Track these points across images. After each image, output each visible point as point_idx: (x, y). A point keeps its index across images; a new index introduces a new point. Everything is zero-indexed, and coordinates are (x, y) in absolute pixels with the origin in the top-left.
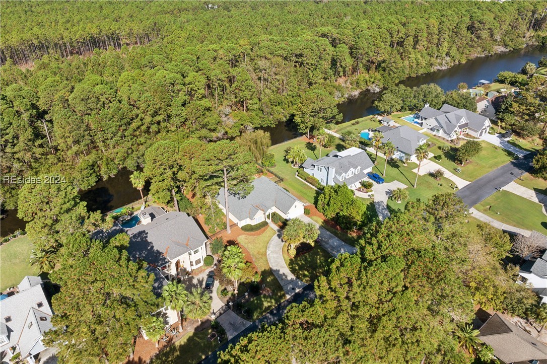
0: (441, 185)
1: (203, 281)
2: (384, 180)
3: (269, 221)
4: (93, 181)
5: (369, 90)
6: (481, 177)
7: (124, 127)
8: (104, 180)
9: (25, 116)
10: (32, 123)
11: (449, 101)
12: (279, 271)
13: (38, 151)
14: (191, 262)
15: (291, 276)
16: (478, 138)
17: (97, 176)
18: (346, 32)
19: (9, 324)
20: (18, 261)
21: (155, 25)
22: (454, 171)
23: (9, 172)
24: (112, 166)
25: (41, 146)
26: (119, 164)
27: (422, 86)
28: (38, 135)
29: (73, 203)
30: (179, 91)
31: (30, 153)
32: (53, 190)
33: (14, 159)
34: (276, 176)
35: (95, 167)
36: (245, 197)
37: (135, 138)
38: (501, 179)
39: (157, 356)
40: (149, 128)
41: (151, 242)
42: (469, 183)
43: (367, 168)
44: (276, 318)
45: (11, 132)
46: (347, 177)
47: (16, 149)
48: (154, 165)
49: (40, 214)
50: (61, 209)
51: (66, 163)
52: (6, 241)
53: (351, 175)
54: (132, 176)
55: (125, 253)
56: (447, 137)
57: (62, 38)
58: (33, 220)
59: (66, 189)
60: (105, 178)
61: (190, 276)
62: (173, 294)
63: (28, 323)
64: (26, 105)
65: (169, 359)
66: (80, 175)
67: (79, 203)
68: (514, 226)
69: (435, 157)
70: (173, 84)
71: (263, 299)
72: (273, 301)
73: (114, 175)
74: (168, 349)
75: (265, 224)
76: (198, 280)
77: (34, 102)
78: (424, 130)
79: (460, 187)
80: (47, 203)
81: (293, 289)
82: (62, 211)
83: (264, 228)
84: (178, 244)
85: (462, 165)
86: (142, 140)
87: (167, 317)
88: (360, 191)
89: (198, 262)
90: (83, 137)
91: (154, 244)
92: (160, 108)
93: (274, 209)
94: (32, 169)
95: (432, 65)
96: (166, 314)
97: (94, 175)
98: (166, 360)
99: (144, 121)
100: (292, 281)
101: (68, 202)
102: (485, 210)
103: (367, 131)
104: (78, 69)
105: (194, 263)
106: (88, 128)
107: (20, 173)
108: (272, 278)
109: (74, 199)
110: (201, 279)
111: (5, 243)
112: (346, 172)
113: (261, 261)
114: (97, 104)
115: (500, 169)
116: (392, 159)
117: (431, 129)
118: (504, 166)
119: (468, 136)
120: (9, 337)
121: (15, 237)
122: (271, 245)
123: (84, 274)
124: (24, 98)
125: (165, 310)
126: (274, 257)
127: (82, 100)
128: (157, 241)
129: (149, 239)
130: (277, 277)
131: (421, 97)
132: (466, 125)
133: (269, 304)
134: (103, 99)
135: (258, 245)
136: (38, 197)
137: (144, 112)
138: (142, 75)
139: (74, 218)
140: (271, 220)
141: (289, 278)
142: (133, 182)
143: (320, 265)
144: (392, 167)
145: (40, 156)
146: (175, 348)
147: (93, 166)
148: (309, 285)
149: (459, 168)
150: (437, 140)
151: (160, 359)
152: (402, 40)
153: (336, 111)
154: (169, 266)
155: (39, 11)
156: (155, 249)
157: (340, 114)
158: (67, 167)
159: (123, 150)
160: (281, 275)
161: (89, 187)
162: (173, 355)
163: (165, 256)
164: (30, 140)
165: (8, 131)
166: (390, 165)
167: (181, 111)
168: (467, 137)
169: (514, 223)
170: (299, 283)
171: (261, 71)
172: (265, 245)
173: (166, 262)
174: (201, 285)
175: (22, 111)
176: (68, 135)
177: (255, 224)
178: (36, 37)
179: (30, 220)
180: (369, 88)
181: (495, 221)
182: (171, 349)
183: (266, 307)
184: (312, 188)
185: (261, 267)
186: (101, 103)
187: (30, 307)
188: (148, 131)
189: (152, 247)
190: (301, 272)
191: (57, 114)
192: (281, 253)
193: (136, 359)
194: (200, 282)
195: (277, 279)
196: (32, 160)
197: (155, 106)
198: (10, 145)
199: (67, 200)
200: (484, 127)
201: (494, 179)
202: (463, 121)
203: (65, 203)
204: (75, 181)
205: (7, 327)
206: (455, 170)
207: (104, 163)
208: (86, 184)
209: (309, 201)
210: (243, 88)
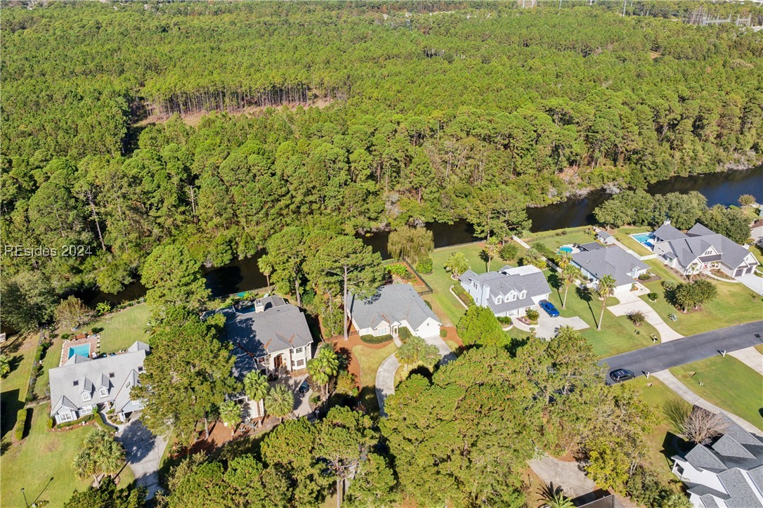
0: (638, 333)
1: (299, 383)
2: (558, 313)
3: (395, 336)
4: (227, 258)
5: (606, 190)
6: (704, 333)
7: (270, 204)
8: (239, 259)
9: (175, 180)
10: (181, 187)
11: (704, 220)
12: (383, 391)
13: (180, 218)
14: (292, 362)
16: (733, 279)
17: (233, 254)
18: (582, 109)
19: (112, 379)
20: (135, 326)
21: (349, 77)
22: (666, 316)
23: (149, 236)
24: (251, 245)
25: (183, 213)
26: (259, 244)
27: (669, 195)
28: (183, 200)
29: (192, 277)
30: (340, 169)
31: (172, 219)
32: (176, 262)
33: (156, 223)
34: (427, 285)
35: (233, 244)
36: (372, 303)
37: (281, 218)
38: (735, 341)
39: (230, 443)
40: (299, 207)
41: (255, 331)
42: (681, 337)
43: (541, 294)
45: (157, 195)
46: (506, 301)
47: (159, 213)
48: (278, 252)
49: (160, 283)
50: (180, 281)
51: (205, 235)
52: (130, 305)
53: (511, 300)
54: (260, 260)
55: (213, 331)
56: (681, 271)
57: (241, 87)
58: (153, 288)
59: (188, 262)
60: (241, 257)
61: (289, 375)
62: (254, 382)
63: (127, 382)
64: (178, 168)
65: (240, 449)
66: (215, 250)
67: (199, 279)
68: (716, 405)
69: (649, 295)
70: (334, 161)
73: (251, 255)
74: (242, 439)
75: (389, 338)
76: (295, 382)
77: (188, 164)
78: (654, 256)
79: (664, 339)
80: (169, 274)
82: (181, 284)
83: (386, 342)
84: (281, 338)
85: (685, 312)
86: (288, 220)
87: (249, 408)
88: (522, 321)
89: (300, 363)
90: (225, 209)
91: (257, 334)
92: (314, 187)
93: (405, 324)
94: (171, 236)
95: (719, 161)
96: (249, 404)
97: (230, 252)
98: (236, 449)
99: (293, 200)
101: (188, 275)
102: (685, 377)
103: (570, 246)
104: (241, 130)
105: (296, 363)
106: (232, 202)
107: (159, 239)
108: (372, 396)
109: (194, 273)
110: (298, 382)
111: (128, 308)
112: (505, 294)
113: (369, 377)
114: (247, 175)
115: (743, 326)
116: (586, 289)
117: (664, 256)
118: (753, 324)
119: (719, 274)
120: (109, 390)
121: (139, 303)
122: (387, 363)
123: (173, 341)
124: (178, 160)
125: (249, 400)
126: (384, 376)
127: (232, 169)
128: (261, 331)
129: (253, 328)
130: (378, 397)
131: (665, 209)
132: (718, 257)
134: (254, 171)
135: (372, 359)
136: (161, 266)
137: (295, 190)
138: (307, 145)
139: (182, 292)
140: (397, 335)
142: (260, 267)
144: (581, 298)
145: (181, 224)
146: (249, 439)
147: (230, 241)
149: (678, 315)
150: (666, 272)
151: (232, 446)
152: (676, 122)
153: (524, 215)
154: (267, 359)
155: (226, 49)
156: (257, 338)
157: (528, 220)
158: (205, 240)
159: (264, 229)
160: (383, 395)
161: (222, 265)
162: (245, 446)
163: (264, 348)
164: (174, 206)
165: (154, 194)
166: (580, 295)
167: (337, 193)
168: (715, 275)
169: (718, 401)
171: (447, 153)
172: (380, 361)
173: (264, 354)
174: (296, 387)
175: (173, 174)
176: (211, 205)
177: (378, 336)
178: (213, 84)
179: (150, 287)
180: (605, 187)
181: (690, 392)
182: (244, 440)
184: (463, 307)
185: (364, 382)
186: (251, 175)
187: (132, 368)
188: (297, 211)
189: (255, 336)
191: (205, 181)
192: (394, 374)
193: (210, 440)
194: (296, 384)
195: (377, 400)
196: (172, 227)
197: (308, 185)
198: (154, 208)
199: (187, 274)
200: (743, 264)
201: (724, 338)
202: (712, 251)
203: (184, 276)
204: (209, 256)
205: (110, 382)
206: (670, 316)
207: (243, 241)
208: (219, 260)
209: (453, 322)
210: (418, 173)
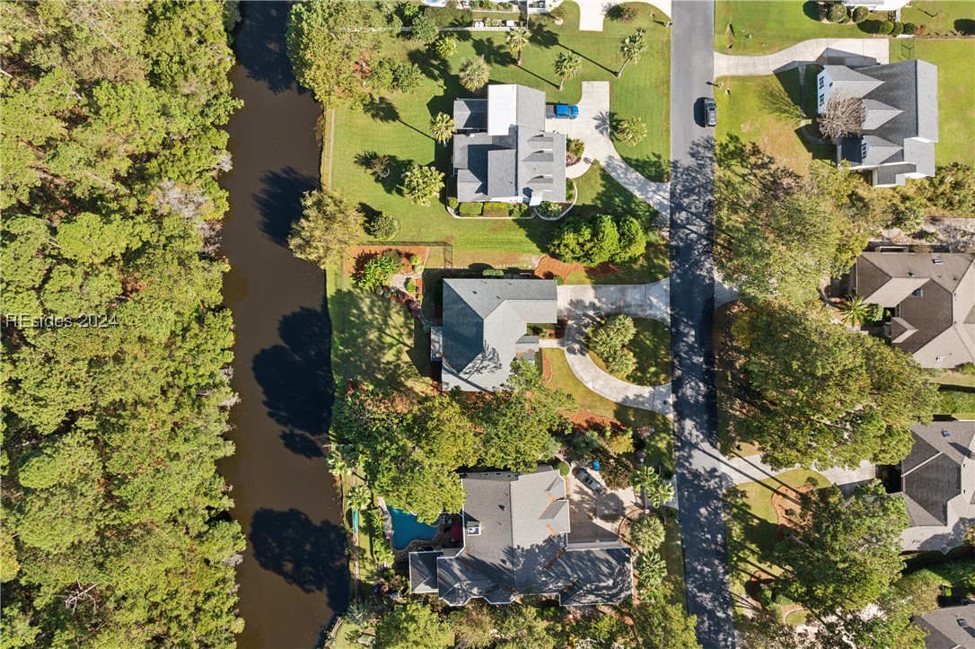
12: (627, 397)
15: (646, 391)
34: (428, 245)
41: (531, 546)
44: (687, 450)
71: (653, 443)
72: (663, 435)
81: (665, 403)
91: (535, 543)
100: (653, 395)
108: (632, 412)
113: (598, 404)
122: (581, 373)
126: (602, 386)
128: (533, 537)
129: (527, 547)
130: (635, 406)
133: (665, 442)
141: (647, 395)
143: (655, 346)
148: (672, 381)
156: (541, 543)
160: (635, 399)
163: (555, 535)
170: (662, 389)
183: (666, 448)
185: (607, 412)
189: (537, 546)
190: (648, 376)
192: (604, 372)
195: (639, 409)
